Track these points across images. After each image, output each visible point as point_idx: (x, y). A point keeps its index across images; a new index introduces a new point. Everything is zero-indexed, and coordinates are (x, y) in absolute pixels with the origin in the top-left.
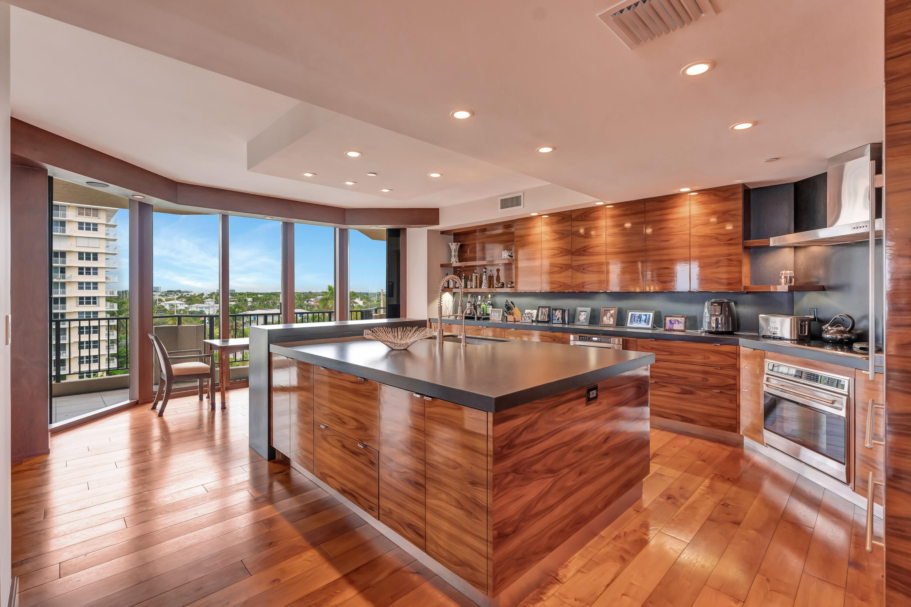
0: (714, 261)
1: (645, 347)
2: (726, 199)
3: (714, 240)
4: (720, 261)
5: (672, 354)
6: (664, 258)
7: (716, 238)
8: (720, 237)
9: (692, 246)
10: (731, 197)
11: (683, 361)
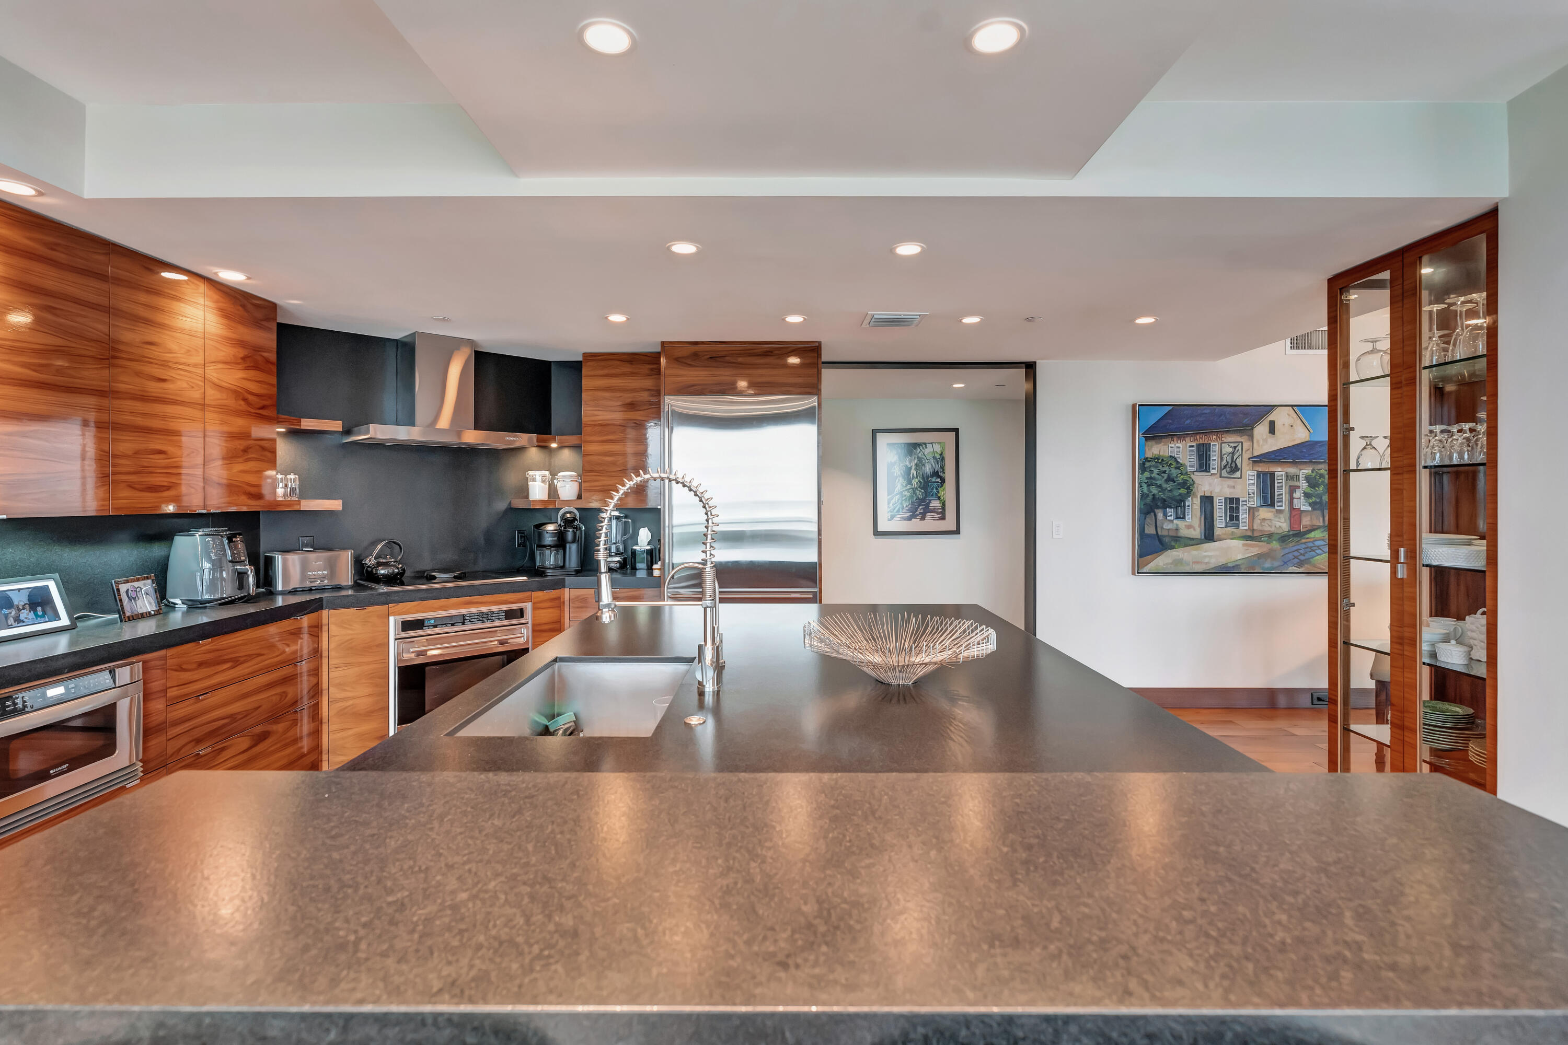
0: (242, 448)
1: (184, 667)
2: (257, 324)
3: (242, 403)
4: (250, 448)
5: (236, 662)
6: (155, 423)
7: (245, 400)
8: (250, 398)
9: (209, 406)
10: (263, 323)
11: (252, 673)
